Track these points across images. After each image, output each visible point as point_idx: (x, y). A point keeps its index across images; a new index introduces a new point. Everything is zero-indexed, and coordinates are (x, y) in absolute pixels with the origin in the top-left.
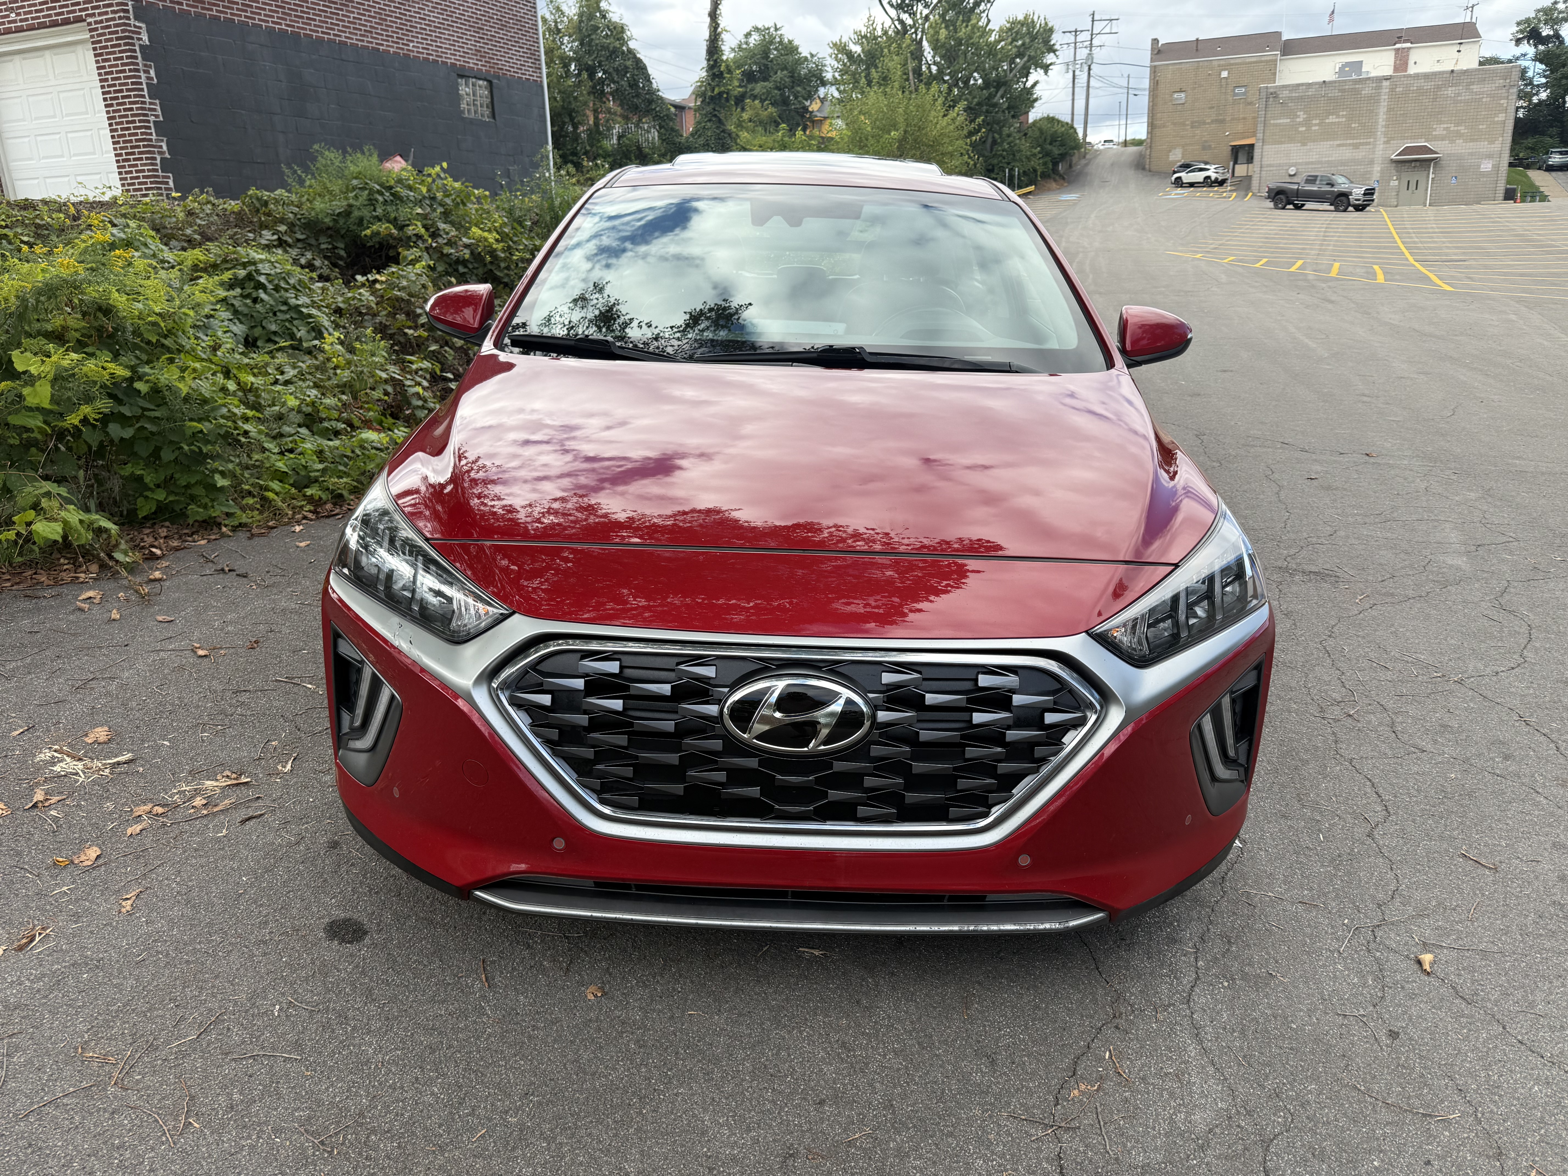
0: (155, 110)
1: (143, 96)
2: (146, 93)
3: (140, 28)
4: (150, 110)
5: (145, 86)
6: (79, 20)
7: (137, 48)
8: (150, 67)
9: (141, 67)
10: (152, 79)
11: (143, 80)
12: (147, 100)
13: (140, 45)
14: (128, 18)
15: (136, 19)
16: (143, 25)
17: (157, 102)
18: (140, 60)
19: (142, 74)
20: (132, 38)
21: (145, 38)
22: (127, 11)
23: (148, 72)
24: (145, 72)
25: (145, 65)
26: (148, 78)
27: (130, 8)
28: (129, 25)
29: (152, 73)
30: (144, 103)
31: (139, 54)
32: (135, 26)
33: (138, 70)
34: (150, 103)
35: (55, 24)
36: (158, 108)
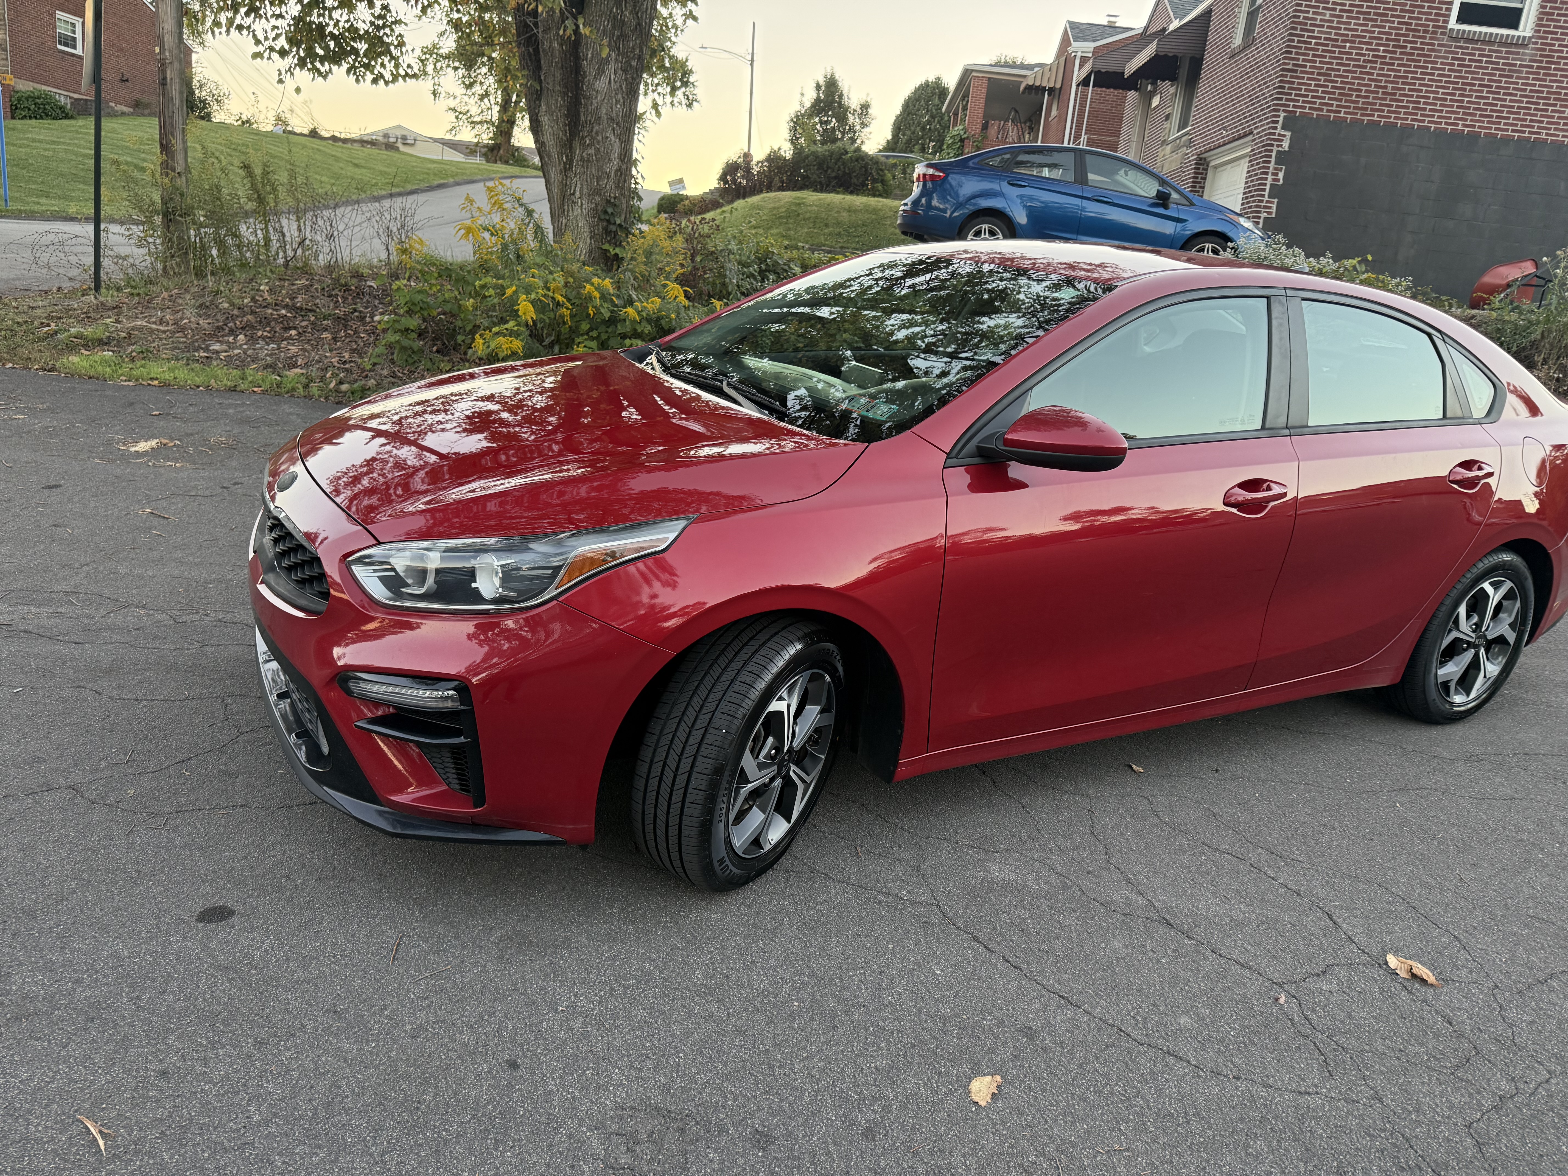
0: (1270, 208)
1: (1263, 196)
2: (1266, 193)
3: (1284, 136)
4: (1265, 207)
5: (1268, 188)
6: (1251, 133)
7: (1274, 154)
8: (1281, 170)
9: (1271, 170)
10: (1278, 180)
11: (1269, 181)
12: (1266, 198)
13: (1278, 152)
14: (1276, 128)
15: (1283, 128)
16: (1288, 134)
17: (1276, 200)
18: (1272, 165)
19: (1270, 177)
20: (1272, 145)
21: (1286, 145)
22: (1277, 122)
23: (1277, 174)
24: (1273, 174)
25: (1275, 169)
26: (1274, 180)
27: (1281, 119)
28: (1274, 134)
29: (1281, 175)
30: (1262, 201)
31: (1273, 160)
32: (1279, 135)
33: (1267, 173)
34: (1267, 202)
35: (1240, 138)
36: (1274, 206)
